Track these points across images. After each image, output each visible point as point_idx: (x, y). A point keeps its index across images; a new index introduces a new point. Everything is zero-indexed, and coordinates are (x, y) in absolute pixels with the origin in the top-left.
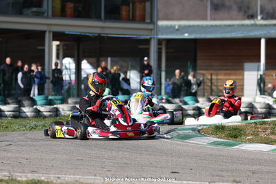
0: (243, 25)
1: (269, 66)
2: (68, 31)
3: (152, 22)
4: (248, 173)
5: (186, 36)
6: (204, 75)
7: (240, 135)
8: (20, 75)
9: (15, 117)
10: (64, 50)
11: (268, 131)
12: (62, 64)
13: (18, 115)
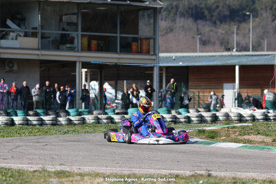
0: (222, 56)
1: (242, 85)
2: (93, 61)
3: (155, 54)
4: (220, 164)
5: (181, 64)
6: (194, 93)
7: (217, 136)
8: (58, 94)
9: (53, 124)
10: (91, 75)
11: (237, 133)
12: (89, 86)
13: (55, 123)
